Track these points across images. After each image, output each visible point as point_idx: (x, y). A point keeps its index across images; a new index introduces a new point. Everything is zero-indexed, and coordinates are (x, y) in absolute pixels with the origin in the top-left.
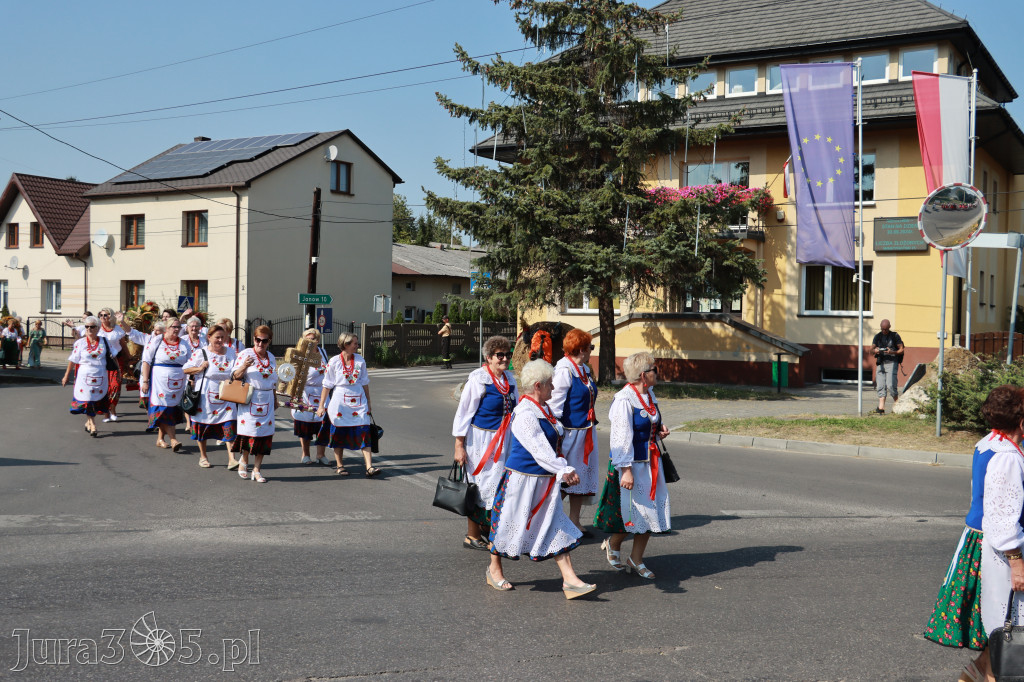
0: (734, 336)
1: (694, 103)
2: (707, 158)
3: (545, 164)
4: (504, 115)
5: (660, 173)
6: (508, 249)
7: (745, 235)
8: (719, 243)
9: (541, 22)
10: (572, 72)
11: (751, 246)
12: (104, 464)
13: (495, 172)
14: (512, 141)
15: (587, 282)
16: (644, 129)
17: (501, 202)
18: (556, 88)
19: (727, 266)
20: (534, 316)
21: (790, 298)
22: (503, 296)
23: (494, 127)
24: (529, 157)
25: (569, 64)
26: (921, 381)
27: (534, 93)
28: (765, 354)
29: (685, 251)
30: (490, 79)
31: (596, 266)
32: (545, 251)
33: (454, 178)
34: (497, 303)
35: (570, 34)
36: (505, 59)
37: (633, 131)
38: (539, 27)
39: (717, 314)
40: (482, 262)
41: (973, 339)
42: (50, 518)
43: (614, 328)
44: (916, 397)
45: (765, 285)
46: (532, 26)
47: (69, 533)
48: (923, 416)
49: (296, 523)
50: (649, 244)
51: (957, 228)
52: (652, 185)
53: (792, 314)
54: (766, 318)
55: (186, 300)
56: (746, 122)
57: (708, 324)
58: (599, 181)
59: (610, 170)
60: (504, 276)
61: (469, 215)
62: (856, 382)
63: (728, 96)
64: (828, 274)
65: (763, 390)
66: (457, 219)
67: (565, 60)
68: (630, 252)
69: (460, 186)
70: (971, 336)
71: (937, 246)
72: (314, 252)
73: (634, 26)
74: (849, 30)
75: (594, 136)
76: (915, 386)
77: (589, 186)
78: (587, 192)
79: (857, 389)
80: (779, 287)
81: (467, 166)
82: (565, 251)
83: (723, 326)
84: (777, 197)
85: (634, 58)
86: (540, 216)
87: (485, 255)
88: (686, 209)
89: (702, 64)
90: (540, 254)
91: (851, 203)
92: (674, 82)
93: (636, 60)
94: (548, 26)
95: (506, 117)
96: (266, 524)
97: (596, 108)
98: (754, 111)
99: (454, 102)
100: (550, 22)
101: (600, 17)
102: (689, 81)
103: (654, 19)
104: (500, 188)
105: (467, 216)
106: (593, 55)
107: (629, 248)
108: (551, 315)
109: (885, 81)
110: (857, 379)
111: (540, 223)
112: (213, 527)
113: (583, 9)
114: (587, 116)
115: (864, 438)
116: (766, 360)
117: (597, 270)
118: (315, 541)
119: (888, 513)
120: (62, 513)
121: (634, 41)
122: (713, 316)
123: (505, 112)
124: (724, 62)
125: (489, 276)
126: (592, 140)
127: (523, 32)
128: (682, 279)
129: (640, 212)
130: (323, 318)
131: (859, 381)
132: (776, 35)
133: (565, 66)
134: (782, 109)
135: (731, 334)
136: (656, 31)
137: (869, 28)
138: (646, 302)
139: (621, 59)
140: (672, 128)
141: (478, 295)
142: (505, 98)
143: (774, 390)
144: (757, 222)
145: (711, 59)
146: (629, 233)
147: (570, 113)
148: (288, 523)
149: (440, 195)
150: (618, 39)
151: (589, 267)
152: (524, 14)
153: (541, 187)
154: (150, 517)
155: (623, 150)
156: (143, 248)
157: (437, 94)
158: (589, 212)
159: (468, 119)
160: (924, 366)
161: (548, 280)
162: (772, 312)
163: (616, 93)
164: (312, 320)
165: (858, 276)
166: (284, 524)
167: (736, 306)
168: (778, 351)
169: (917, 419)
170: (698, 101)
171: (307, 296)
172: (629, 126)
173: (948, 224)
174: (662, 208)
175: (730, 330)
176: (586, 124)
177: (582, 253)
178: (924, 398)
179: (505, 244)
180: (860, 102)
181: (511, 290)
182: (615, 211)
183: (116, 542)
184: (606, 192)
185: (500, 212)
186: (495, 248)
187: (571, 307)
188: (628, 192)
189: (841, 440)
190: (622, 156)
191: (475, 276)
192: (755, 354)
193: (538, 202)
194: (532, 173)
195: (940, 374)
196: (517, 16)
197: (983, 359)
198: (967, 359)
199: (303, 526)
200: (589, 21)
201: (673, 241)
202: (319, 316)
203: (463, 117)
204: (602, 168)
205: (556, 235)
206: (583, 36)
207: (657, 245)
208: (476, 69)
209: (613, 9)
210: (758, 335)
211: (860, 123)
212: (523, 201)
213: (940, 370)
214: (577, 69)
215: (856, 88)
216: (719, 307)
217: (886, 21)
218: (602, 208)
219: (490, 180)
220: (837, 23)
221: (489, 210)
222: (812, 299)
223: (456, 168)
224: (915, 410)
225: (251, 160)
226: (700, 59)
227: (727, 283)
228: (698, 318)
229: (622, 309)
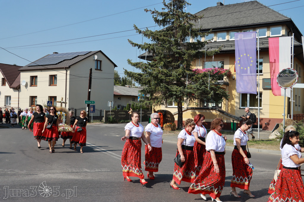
0: (219, 115)
1: (208, 43)
2: (211, 60)
3: (161, 61)
4: (149, 46)
5: (196, 64)
6: (150, 87)
7: (223, 83)
8: (215, 86)
9: (160, 18)
10: (170, 33)
11: (225, 87)
12: (23, 153)
13: (146, 64)
14: (151, 54)
15: (174, 98)
16: (192, 51)
17: (148, 73)
18: (165, 38)
19: (217, 93)
20: (158, 108)
21: (237, 103)
22: (148, 102)
23: (146, 50)
24: (156, 59)
25: (169, 31)
26: (278, 129)
27: (158, 39)
28: (229, 120)
29: (205, 88)
30: (145, 35)
31: (177, 93)
32: (161, 88)
33: (133, 65)
34: (146, 104)
35: (169, 22)
36: (149, 29)
37: (189, 51)
38: (160, 19)
39: (214, 108)
40: (142, 91)
41: (294, 116)
42: (6, 170)
43: (182, 112)
44: (276, 134)
45: (229, 99)
46: (158, 19)
47: (12, 175)
48: (278, 140)
49: (83, 172)
50: (193, 86)
51: (289, 82)
52: (194, 68)
53: (237, 108)
54: (229, 109)
55: (50, 102)
56: (223, 49)
57: (211, 111)
58: (178, 67)
59: (181, 63)
60: (148, 96)
61: (138, 77)
62: (257, 129)
63: (217, 41)
64: (248, 96)
65: (229, 131)
66: (134, 78)
67: (168, 29)
68: (187, 89)
69: (135, 68)
70: (293, 115)
71: (283, 87)
72: (90, 88)
73: (189, 20)
74: (255, 21)
75: (177, 53)
76: (276, 130)
77: (175, 68)
78: (174, 70)
79: (258, 131)
80: (233, 99)
81: (137, 62)
82: (167, 88)
83: (216, 111)
84: (233, 72)
85: (189, 29)
86: (160, 77)
87: (143, 89)
88: (205, 75)
89: (210, 31)
90: (160, 89)
91: (255, 74)
92: (201, 37)
93: (190, 30)
94: (162, 19)
95: (149, 47)
96: (74, 172)
97: (177, 44)
98: (225, 46)
99: (133, 42)
100: (163, 18)
101: (179, 17)
102: (206, 36)
103: (195, 17)
104: (147, 68)
105: (137, 77)
106: (176, 28)
107: (187, 87)
108: (163, 108)
109: (266, 37)
110: (258, 128)
111: (160, 79)
112: (57, 173)
113: (173, 14)
114: (174, 47)
115: (260, 146)
116: (229, 122)
117: (177, 94)
118: (89, 178)
119: (268, 170)
120: (10, 169)
121: (190, 24)
122: (213, 108)
123: (149, 45)
124: (216, 31)
125: (144, 96)
126: (176, 54)
127: (155, 21)
128: (204, 97)
129: (191, 76)
130: (92, 108)
131: (258, 129)
132: (232, 22)
133: (167, 31)
134: (234, 45)
135: (218, 114)
136: (195, 21)
137: (261, 20)
138: (192, 104)
139: (185, 29)
140: (200, 51)
141: (140, 101)
142: (149, 41)
143: (232, 131)
144: (226, 80)
145: (212, 30)
146: (187, 83)
147: (169, 46)
148: (81, 172)
149: (129, 71)
150: (185, 23)
151: (175, 93)
152: (155, 15)
153: (160, 68)
154: (37, 170)
155: (186, 57)
156: (37, 86)
157: (128, 40)
158: (175, 76)
159: (138, 47)
160: (279, 124)
161: (162, 97)
162: (231, 107)
163: (183, 40)
164: (89, 109)
165: (258, 97)
166: (79, 172)
167: (220, 105)
168: (233, 119)
169: (276, 141)
170: (209, 43)
171: (87, 101)
172: (188, 50)
173: (285, 81)
174: (197, 76)
175: (218, 113)
176: (174, 49)
177: (173, 89)
178: (279, 134)
179: (149, 86)
180: (258, 43)
181: (150, 100)
182: (183, 76)
183: (26, 178)
184: (180, 70)
185: (147, 76)
186: (145, 87)
187: (169, 105)
188: (187, 70)
189: (253, 147)
190: (185, 59)
191: (139, 95)
192: (226, 120)
193: (159, 73)
194: (157, 64)
195: (284, 127)
196: (153, 16)
197: (297, 122)
198: (292, 122)
199: (86, 173)
200: (175, 18)
201: (201, 85)
202: (91, 107)
203: (136, 47)
204: (179, 62)
205: (165, 83)
206: (173, 22)
207: (196, 86)
208: (140, 32)
209: (182, 14)
210: (227, 114)
211: (258, 50)
212: (155, 73)
213: (284, 126)
214: (171, 32)
215: (257, 39)
216: (215, 106)
217: (266, 18)
218: (179, 75)
219: (144, 66)
220: (251, 19)
221: (144, 75)
222: (244, 104)
223: (134, 62)
224: (276, 138)
225: (71, 59)
226: (209, 30)
227: (217, 98)
228: (208, 109)
229: (185, 106)
